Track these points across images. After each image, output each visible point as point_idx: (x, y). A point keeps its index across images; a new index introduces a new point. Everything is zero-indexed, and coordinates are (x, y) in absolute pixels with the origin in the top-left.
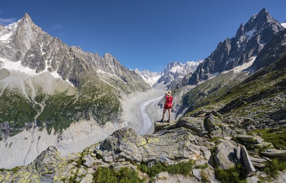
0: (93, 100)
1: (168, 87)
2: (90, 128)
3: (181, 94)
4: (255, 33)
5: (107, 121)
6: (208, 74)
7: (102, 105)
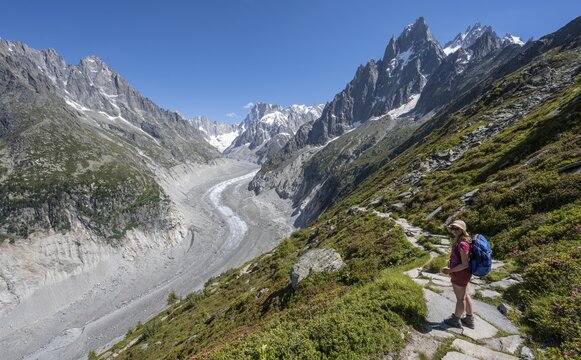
0: (75, 174)
1: (260, 154)
2: (74, 252)
3: (299, 162)
4: (412, 56)
5: (129, 227)
6: (343, 125)
7: (107, 186)
